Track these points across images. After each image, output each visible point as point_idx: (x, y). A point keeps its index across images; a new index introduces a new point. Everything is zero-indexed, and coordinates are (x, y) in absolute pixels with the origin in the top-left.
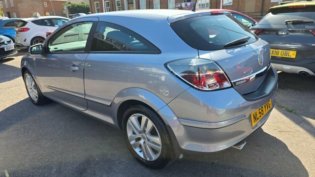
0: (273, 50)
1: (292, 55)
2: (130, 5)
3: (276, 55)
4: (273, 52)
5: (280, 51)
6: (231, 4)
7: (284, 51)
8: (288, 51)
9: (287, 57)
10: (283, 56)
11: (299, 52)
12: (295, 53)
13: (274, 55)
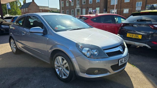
0: (131, 34)
1: (140, 37)
2: (78, 12)
3: (132, 37)
4: (131, 35)
5: (134, 35)
6: (128, 13)
7: (136, 35)
8: (138, 35)
9: (137, 38)
10: (136, 38)
11: (143, 36)
12: (141, 36)
13: (131, 37)
